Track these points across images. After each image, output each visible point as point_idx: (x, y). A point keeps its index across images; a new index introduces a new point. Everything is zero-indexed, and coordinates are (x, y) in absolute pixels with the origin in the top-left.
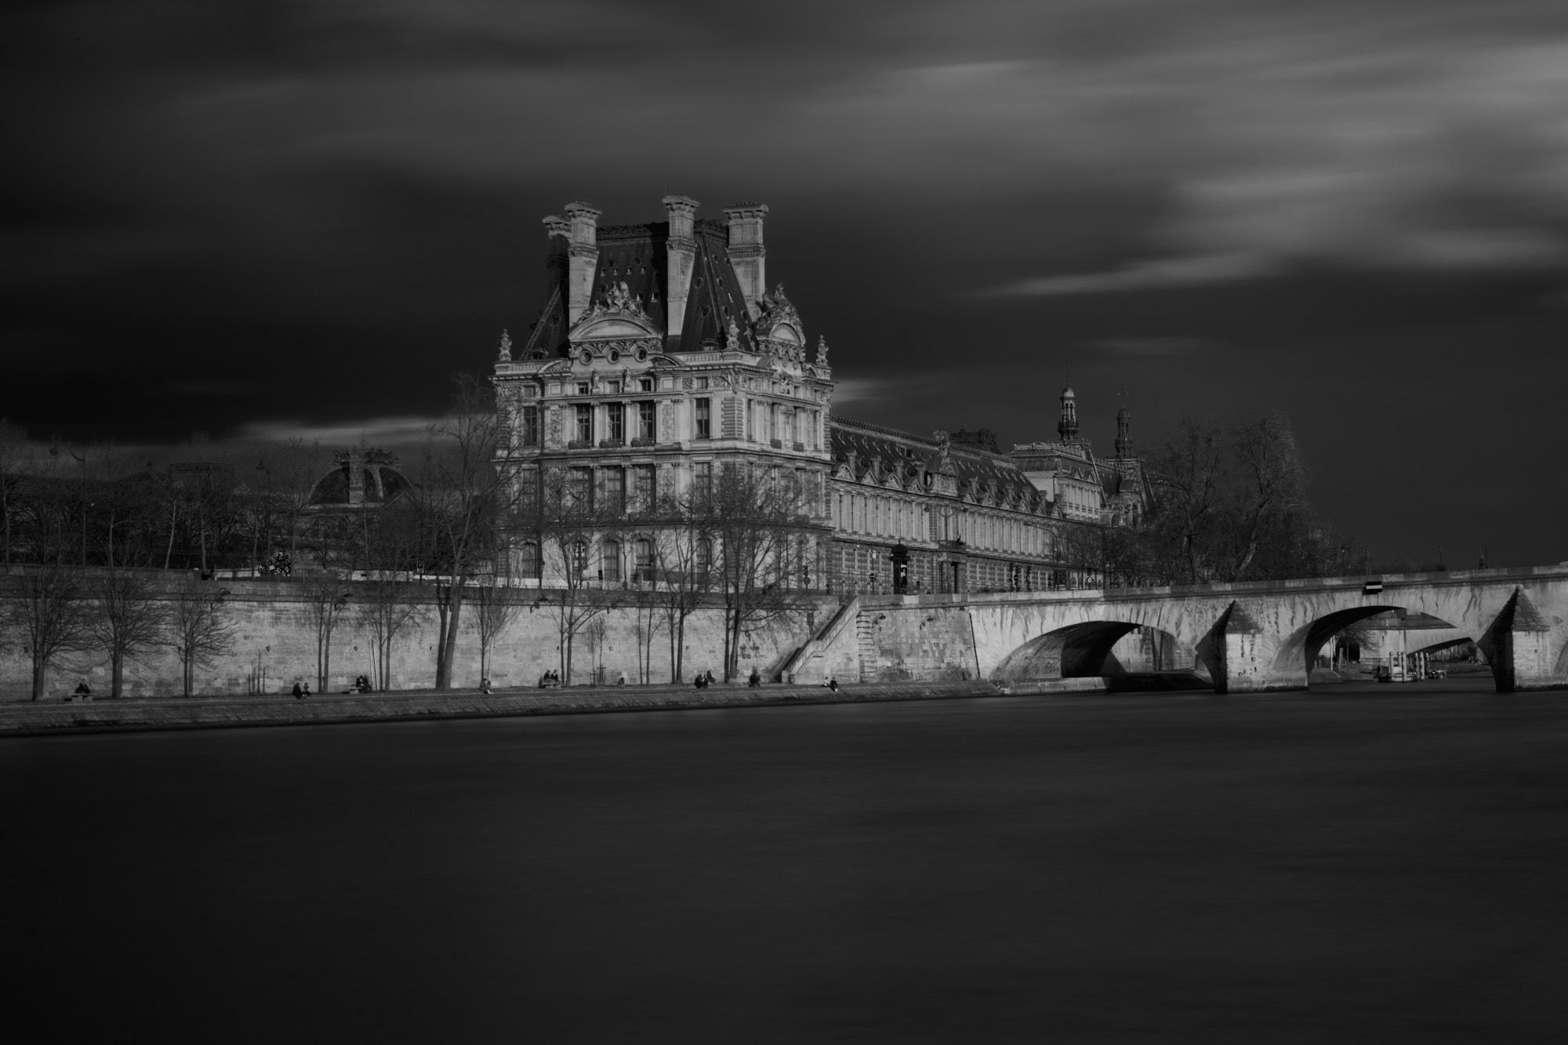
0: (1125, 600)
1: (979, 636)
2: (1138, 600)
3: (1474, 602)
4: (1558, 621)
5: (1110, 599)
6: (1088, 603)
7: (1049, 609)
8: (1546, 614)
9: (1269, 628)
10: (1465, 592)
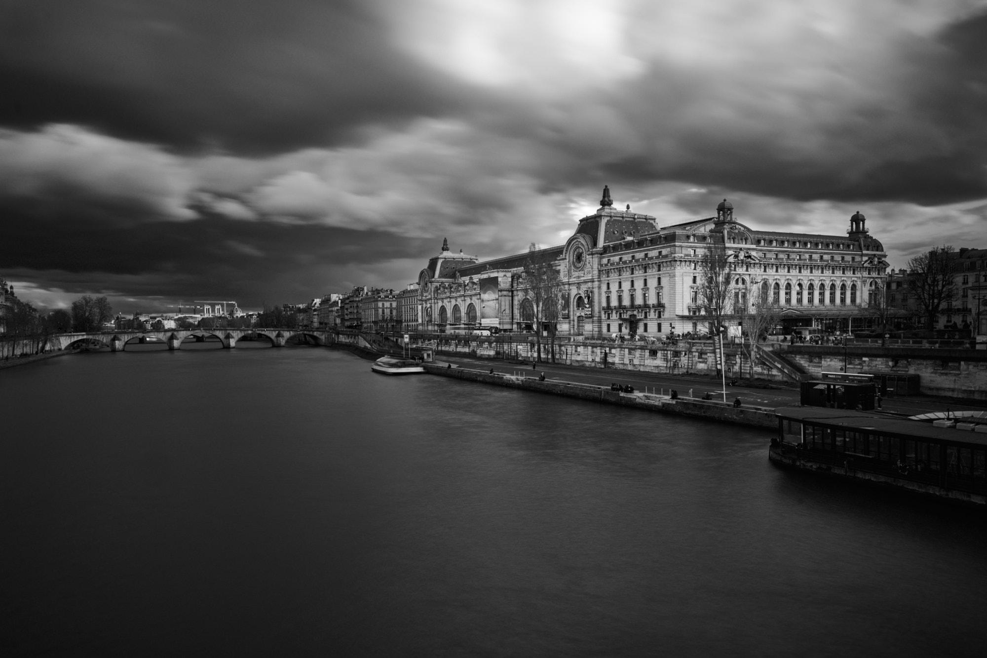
0: (91, 335)
1: (61, 342)
2: (94, 334)
3: (164, 334)
4: (181, 338)
5: (87, 334)
6: (83, 335)
7: (75, 337)
8: (178, 337)
9: (123, 339)
10: (163, 333)
